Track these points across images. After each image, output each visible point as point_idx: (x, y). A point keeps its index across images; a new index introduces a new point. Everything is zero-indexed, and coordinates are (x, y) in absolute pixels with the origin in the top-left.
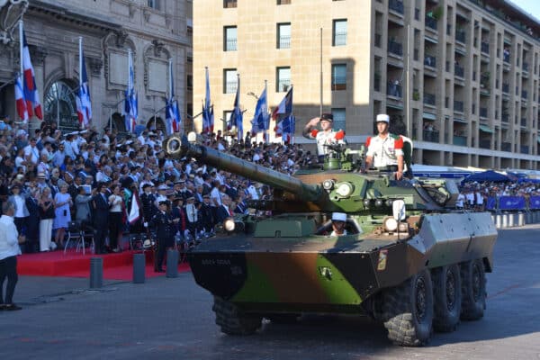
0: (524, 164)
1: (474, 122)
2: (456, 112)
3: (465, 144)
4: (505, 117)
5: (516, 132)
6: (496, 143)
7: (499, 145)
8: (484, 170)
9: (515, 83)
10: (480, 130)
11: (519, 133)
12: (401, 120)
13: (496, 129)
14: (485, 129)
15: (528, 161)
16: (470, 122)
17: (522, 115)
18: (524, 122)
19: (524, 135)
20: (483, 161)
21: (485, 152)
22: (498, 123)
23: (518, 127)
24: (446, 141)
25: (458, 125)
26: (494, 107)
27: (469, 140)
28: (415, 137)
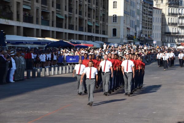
0: (81, 37)
1: (53, 12)
2: (43, 5)
3: (48, 25)
4: (70, 10)
5: (76, 18)
6: (65, 24)
7: (68, 26)
8: (58, 40)
10: (57, 17)
11: (78, 19)
12: (10, 9)
13: (66, 17)
14: (59, 16)
15: (83, 35)
16: (51, 12)
17: (80, 9)
18: (80, 13)
19: (81, 20)
20: (58, 35)
21: (60, 30)
22: (67, 13)
23: (77, 16)
24: (37, 23)
25: (44, 14)
26: (64, 4)
27: (51, 22)
28: (18, 20)
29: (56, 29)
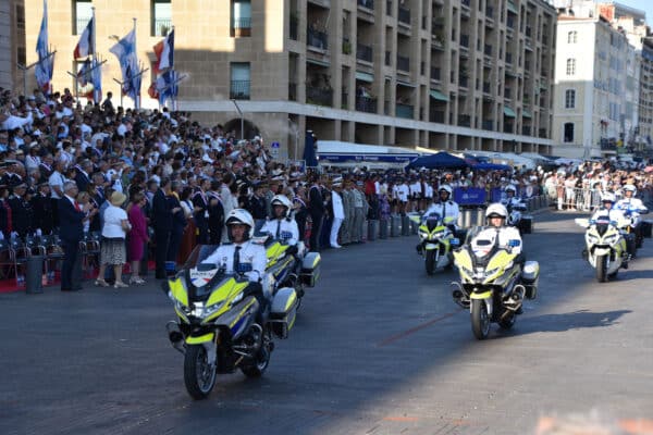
0: (486, 144)
1: (423, 86)
3: (411, 117)
4: (463, 80)
5: (477, 100)
6: (451, 114)
7: (456, 118)
8: (435, 152)
9: (476, 34)
10: (431, 97)
11: (481, 102)
12: (327, 81)
13: (452, 97)
14: (437, 96)
15: (491, 140)
16: (418, 86)
17: (485, 77)
18: (487, 88)
19: (487, 104)
20: (435, 139)
21: (437, 128)
22: (454, 88)
23: (479, 94)
24: (387, 112)
25: (403, 90)
26: (449, 66)
27: (417, 110)
28: (345, 105)
29: (428, 126)
